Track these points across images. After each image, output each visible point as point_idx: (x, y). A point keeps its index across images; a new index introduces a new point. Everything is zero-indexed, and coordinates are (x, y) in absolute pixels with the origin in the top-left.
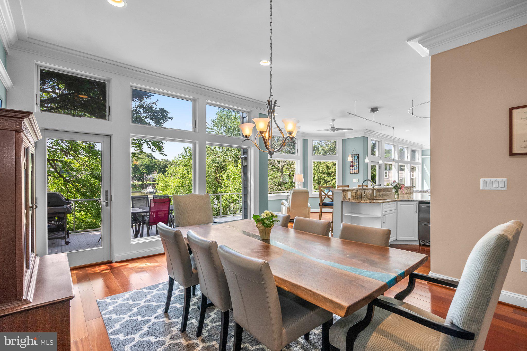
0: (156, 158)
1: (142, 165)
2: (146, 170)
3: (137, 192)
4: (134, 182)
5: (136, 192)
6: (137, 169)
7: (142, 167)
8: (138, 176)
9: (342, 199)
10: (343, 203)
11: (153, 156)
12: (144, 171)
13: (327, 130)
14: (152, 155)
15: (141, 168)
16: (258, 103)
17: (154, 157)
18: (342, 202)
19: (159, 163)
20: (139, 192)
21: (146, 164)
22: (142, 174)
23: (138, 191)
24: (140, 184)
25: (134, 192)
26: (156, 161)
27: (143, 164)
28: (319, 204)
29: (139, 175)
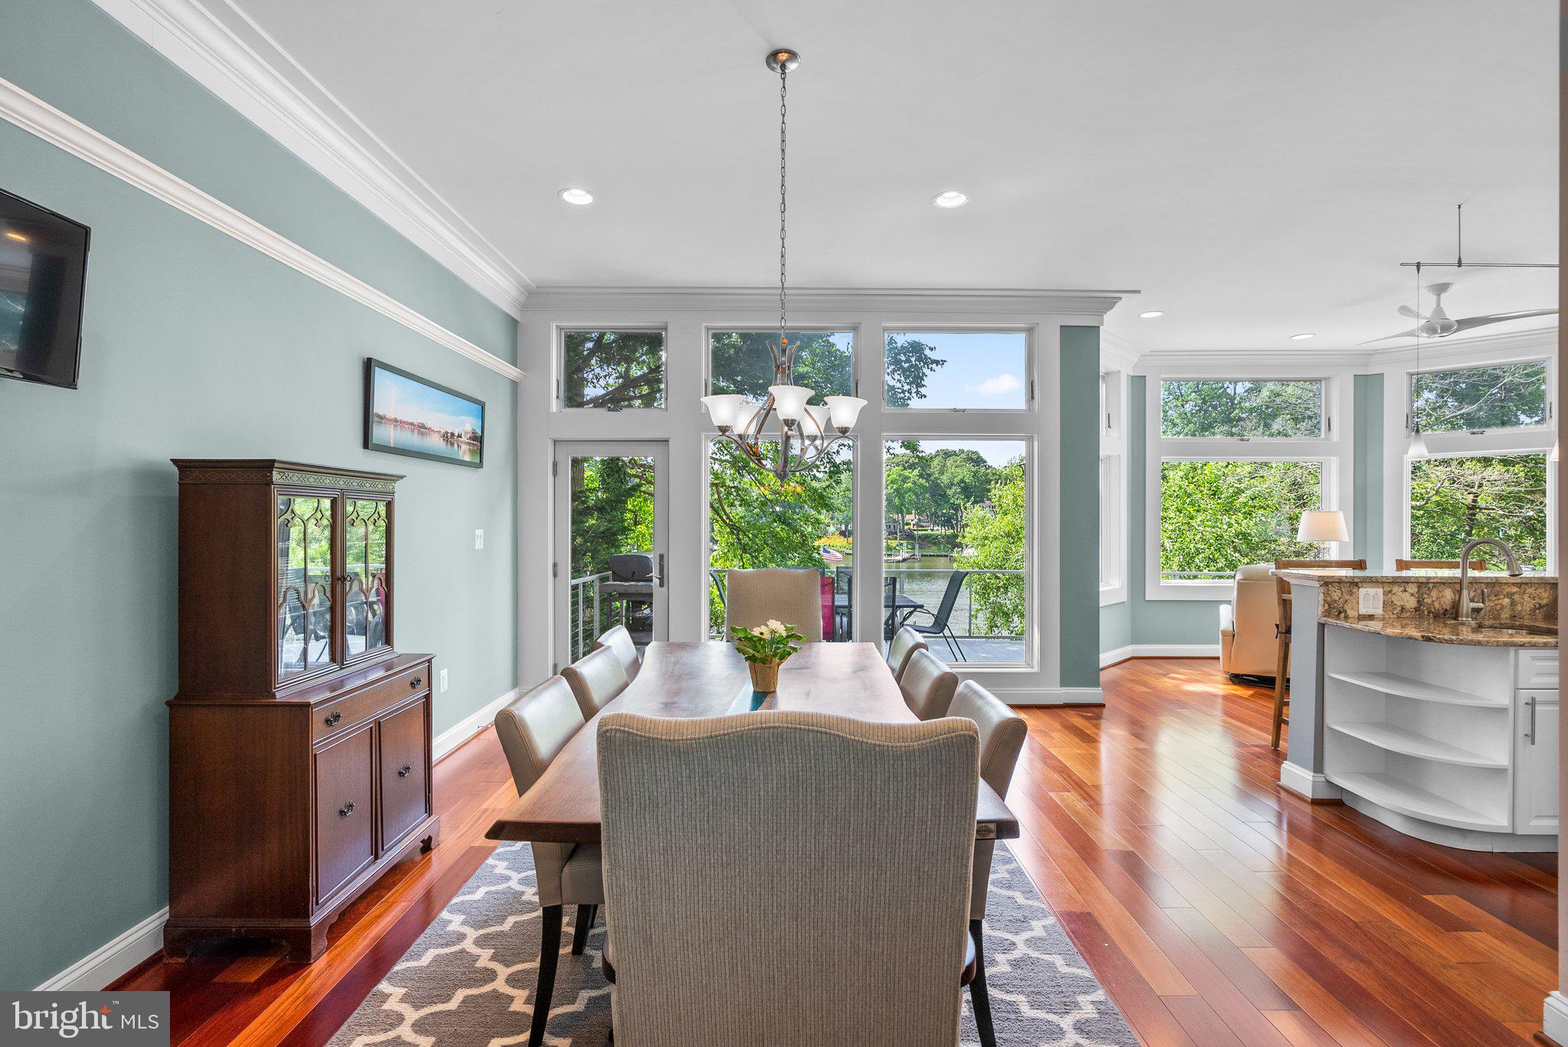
0: (989, 463)
1: (952, 484)
2: (963, 497)
3: (941, 556)
4: (935, 529)
5: (938, 556)
6: (940, 495)
7: (953, 490)
8: (943, 515)
9: (1320, 613)
10: (1326, 630)
11: (982, 459)
12: (957, 499)
13: (1411, 334)
14: (979, 457)
15: (950, 492)
16: (1055, 297)
17: (985, 462)
18: (1322, 627)
19: (995, 477)
20: (945, 556)
21: (962, 481)
22: (953, 509)
23: (944, 553)
24: (948, 536)
25: (934, 556)
26: (988, 474)
27: (956, 480)
28: (1277, 626)
29: (945, 511)
